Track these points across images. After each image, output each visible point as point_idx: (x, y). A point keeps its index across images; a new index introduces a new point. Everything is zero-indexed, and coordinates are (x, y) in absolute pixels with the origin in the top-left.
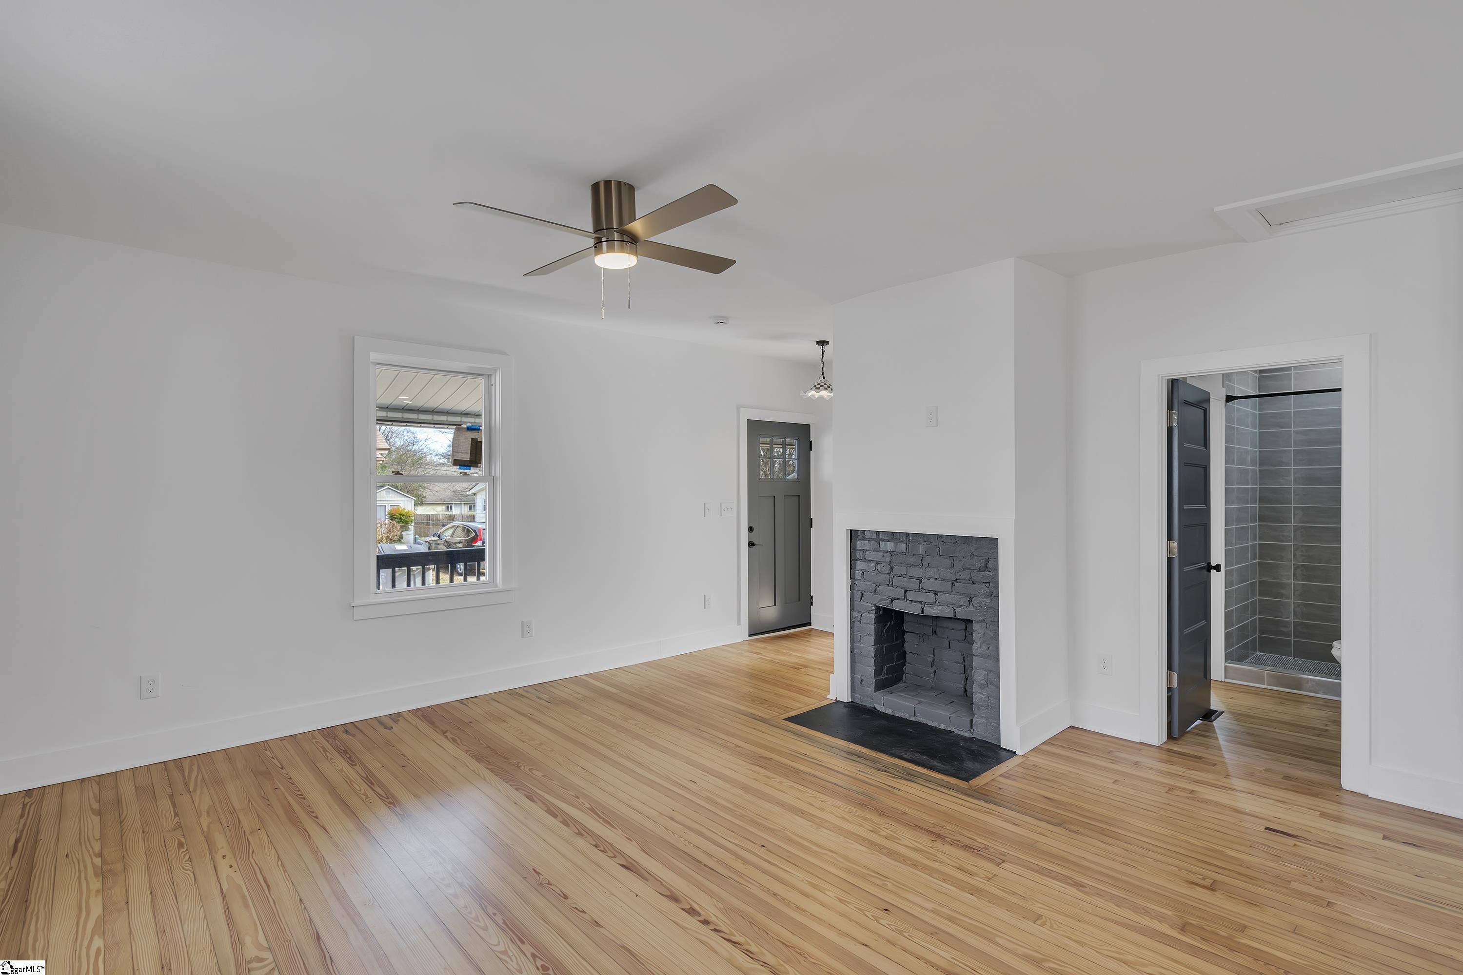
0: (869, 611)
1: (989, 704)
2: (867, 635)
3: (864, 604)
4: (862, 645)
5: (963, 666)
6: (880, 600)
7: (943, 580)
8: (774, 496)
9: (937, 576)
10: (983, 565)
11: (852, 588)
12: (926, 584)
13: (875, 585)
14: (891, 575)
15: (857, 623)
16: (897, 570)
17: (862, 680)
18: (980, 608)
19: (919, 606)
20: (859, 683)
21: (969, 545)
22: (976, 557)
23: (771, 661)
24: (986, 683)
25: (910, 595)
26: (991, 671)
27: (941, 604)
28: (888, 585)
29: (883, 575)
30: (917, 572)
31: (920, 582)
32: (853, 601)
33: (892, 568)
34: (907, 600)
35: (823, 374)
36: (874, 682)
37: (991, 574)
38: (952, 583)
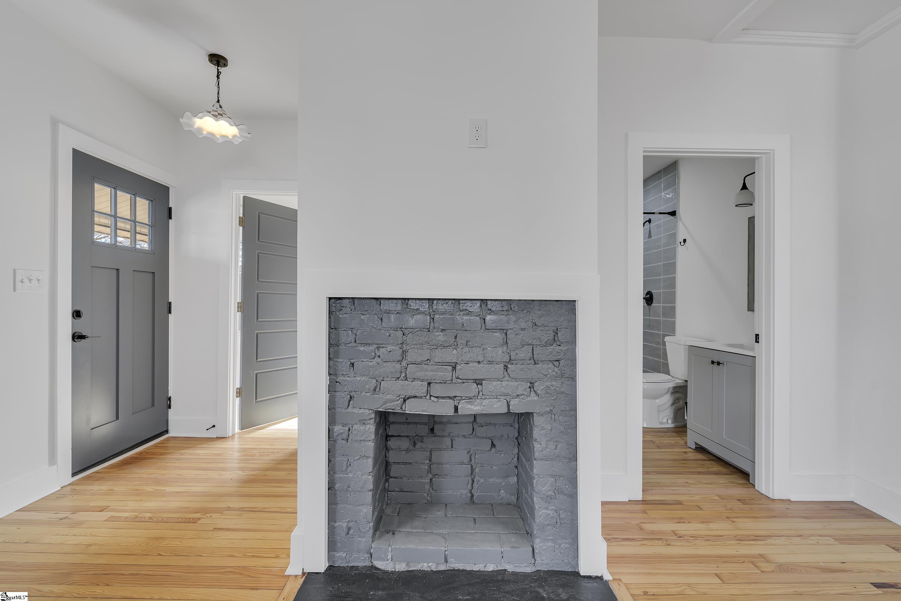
0: (363, 422)
1: (558, 521)
2: (359, 459)
3: (355, 411)
4: (350, 475)
5: (470, 466)
6: (385, 403)
7: (490, 362)
8: (118, 270)
9: (480, 359)
10: (551, 337)
11: (332, 389)
12: (463, 371)
13: (375, 381)
14: (404, 363)
15: (340, 443)
16: (412, 356)
17: (349, 529)
18: (547, 395)
19: (451, 404)
20: (344, 534)
21: (530, 313)
22: (540, 328)
23: (135, 519)
24: (553, 494)
25: (436, 390)
26: (560, 476)
27: (487, 397)
28: (398, 378)
29: (389, 364)
30: (451, 355)
31: (454, 368)
32: (334, 409)
33: (404, 352)
34: (431, 396)
35: (218, 101)
36: (372, 527)
37: (563, 348)
38: (505, 366)
